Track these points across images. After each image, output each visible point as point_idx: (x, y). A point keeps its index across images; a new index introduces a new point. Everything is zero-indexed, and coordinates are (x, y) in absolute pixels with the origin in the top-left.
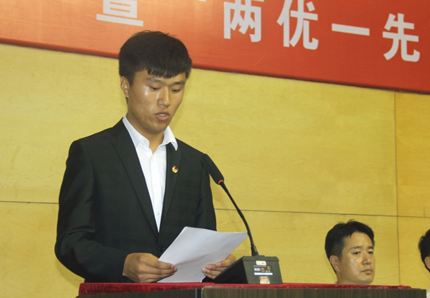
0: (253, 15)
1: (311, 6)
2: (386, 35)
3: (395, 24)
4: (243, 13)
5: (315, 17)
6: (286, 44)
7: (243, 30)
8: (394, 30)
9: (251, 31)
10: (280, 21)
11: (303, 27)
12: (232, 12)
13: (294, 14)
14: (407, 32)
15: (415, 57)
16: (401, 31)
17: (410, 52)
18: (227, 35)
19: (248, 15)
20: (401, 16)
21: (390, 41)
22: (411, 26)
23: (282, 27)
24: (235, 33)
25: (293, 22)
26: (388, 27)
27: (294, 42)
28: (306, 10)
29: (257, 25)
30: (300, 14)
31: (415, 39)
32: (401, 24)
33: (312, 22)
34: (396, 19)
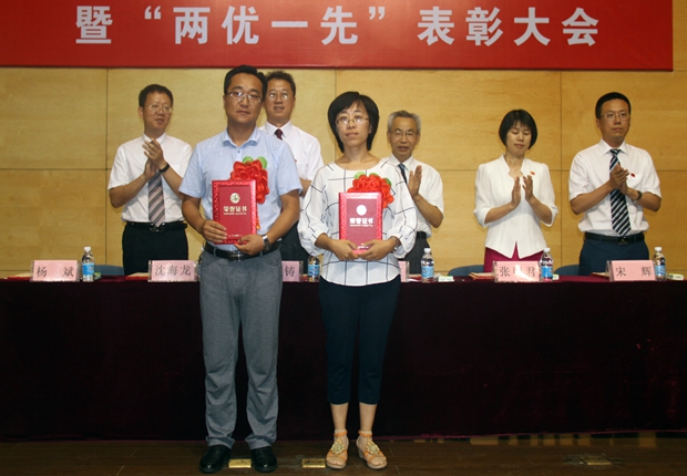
0: (200, 24)
1: (252, 10)
2: (323, 25)
3: (333, 15)
4: (191, 24)
5: (256, 18)
6: (230, 42)
7: (192, 36)
8: (333, 20)
9: (198, 36)
10: (224, 26)
11: (245, 27)
12: (183, 23)
13: (236, 18)
14: (344, 20)
15: (354, 39)
16: (339, 20)
17: (348, 36)
18: (178, 41)
19: (196, 24)
20: (339, 8)
21: (329, 30)
22: (349, 15)
23: (225, 30)
24: (185, 39)
25: (236, 25)
26: (326, 18)
27: (237, 40)
28: (248, 13)
29: (204, 31)
30: (242, 18)
31: (354, 25)
32: (339, 14)
33: (252, 23)
34: (334, 11)
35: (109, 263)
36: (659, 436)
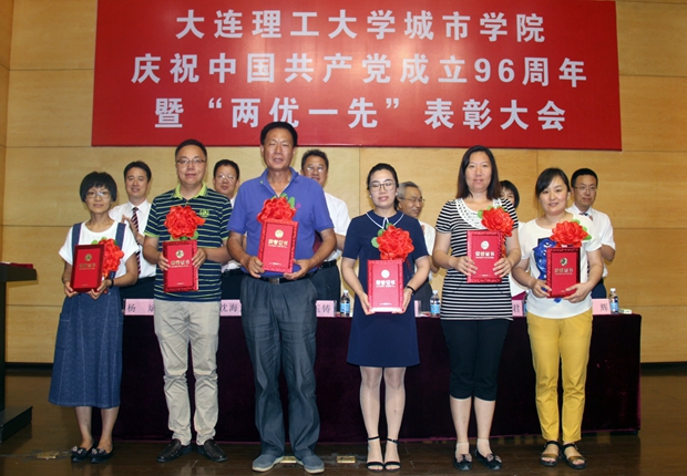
0: (252, 112)
1: (293, 101)
2: (350, 112)
3: (358, 105)
4: (245, 112)
5: (297, 107)
8: (357, 108)
9: (251, 121)
10: (271, 113)
11: (288, 114)
12: (238, 111)
13: (281, 107)
14: (367, 109)
15: (374, 124)
16: (362, 108)
17: (369, 121)
18: (235, 125)
19: (249, 112)
20: (362, 99)
21: (354, 116)
22: (371, 105)
23: (272, 115)
24: (240, 124)
25: (281, 113)
26: (352, 107)
28: (290, 103)
29: (255, 117)
30: (286, 107)
31: (374, 112)
32: (363, 103)
33: (294, 111)
34: (359, 101)
36: (612, 434)
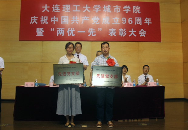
0: (62, 32)
1: (73, 29)
2: (88, 32)
3: (91, 30)
4: (60, 32)
5: (74, 31)
6: (68, 35)
7: (60, 34)
8: (90, 31)
9: (62, 34)
10: (67, 32)
11: (72, 32)
12: (59, 32)
13: (70, 30)
14: (93, 31)
15: (95, 35)
17: (94, 34)
18: (58, 35)
19: (61, 32)
20: (92, 28)
21: (90, 33)
23: (68, 33)
25: (70, 32)
26: (89, 30)
27: (70, 35)
28: (72, 29)
31: (95, 32)
33: (73, 32)
35: (42, 83)
